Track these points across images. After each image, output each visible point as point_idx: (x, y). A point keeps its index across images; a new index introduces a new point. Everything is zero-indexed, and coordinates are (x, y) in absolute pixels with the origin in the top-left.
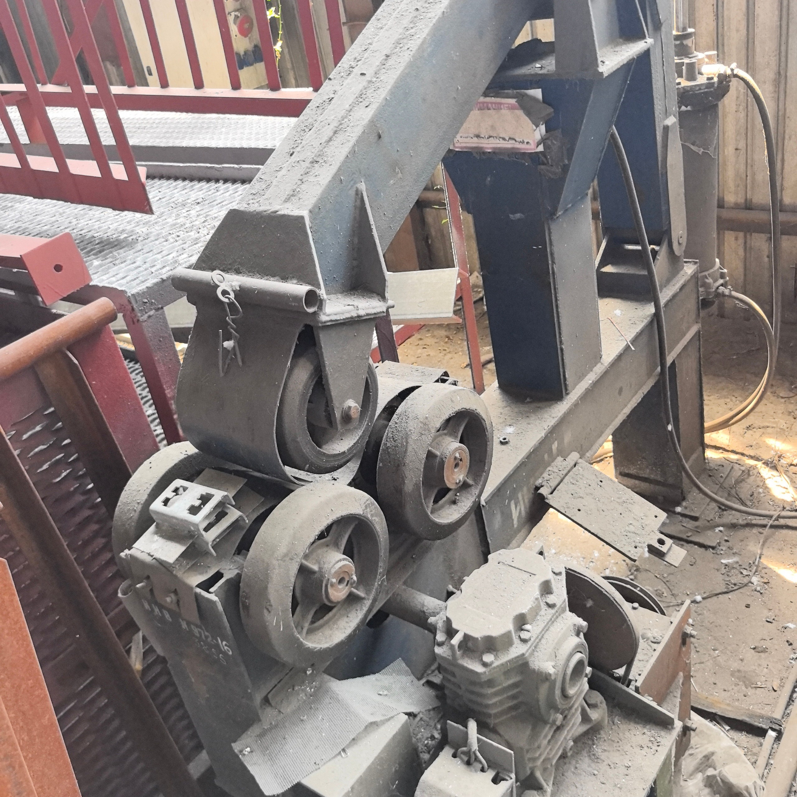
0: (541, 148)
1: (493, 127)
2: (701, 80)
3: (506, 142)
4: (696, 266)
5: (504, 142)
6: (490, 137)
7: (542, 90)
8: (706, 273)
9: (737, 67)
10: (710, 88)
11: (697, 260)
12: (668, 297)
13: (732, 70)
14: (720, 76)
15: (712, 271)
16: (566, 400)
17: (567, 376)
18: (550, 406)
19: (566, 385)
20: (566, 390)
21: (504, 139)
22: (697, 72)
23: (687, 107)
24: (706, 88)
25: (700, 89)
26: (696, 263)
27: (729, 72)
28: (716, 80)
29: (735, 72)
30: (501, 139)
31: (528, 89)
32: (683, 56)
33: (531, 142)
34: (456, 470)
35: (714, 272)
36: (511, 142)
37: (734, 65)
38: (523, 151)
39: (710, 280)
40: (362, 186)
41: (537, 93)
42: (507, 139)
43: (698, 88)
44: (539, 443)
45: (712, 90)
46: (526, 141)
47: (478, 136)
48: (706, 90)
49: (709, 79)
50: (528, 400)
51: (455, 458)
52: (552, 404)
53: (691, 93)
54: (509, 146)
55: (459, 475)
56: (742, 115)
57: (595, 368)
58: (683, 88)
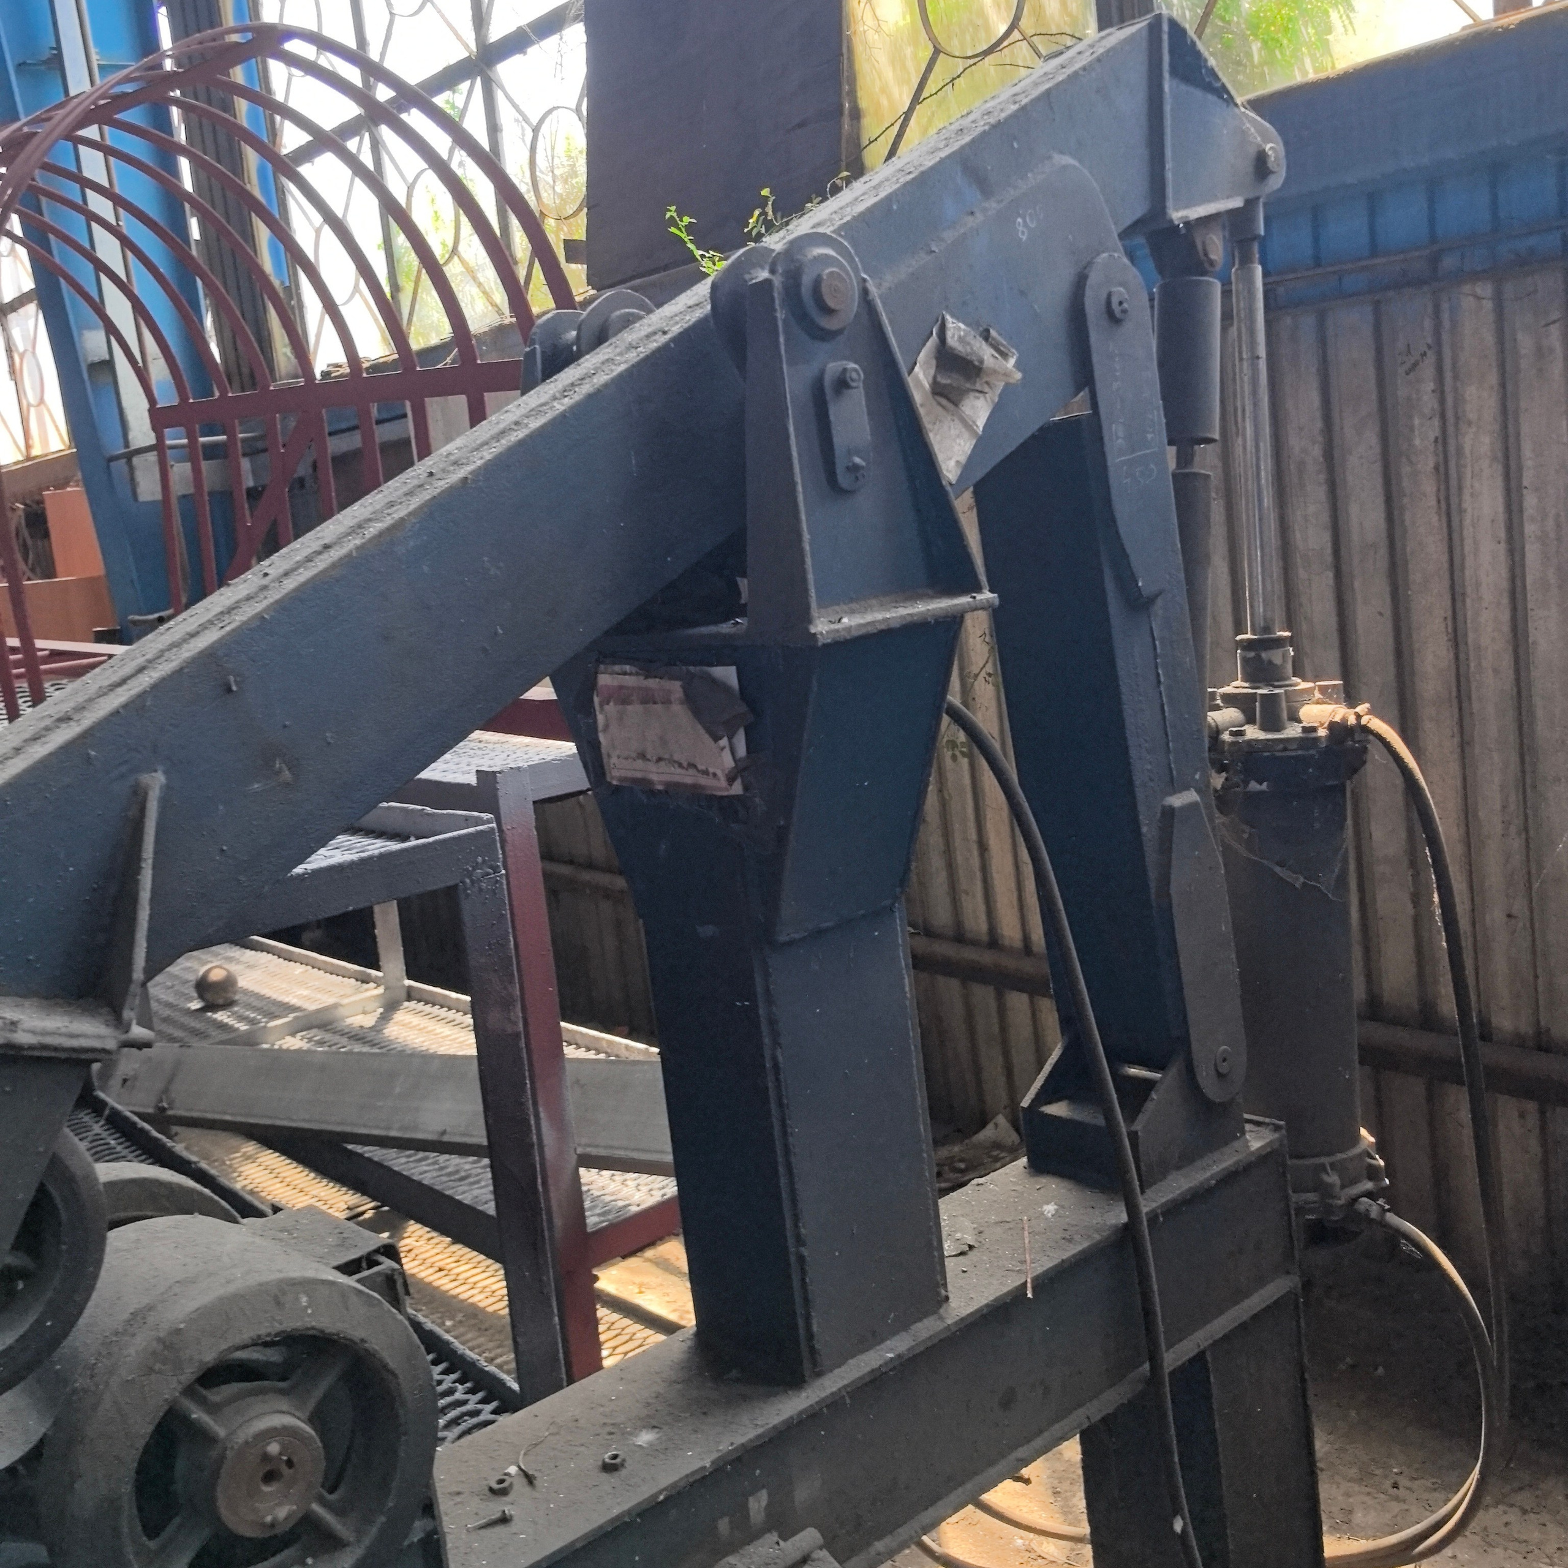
0: (737, 789)
1: (663, 741)
2: (1293, 731)
3: (683, 771)
4: (1277, 1135)
5: (679, 770)
6: (660, 759)
7: (738, 669)
8: (1326, 1160)
9: (1370, 712)
10: (1308, 749)
11: (1282, 1123)
12: (1178, 1192)
13: (1359, 717)
14: (1332, 726)
15: (1340, 1156)
16: (809, 1391)
17: (815, 1328)
18: (769, 1395)
19: (813, 1351)
20: (815, 1364)
21: (680, 765)
22: (1285, 715)
23: (1261, 784)
24: (1301, 748)
25: (1285, 749)
26: (1277, 1128)
27: (1352, 720)
28: (1322, 732)
29: (1364, 721)
30: (676, 765)
31: (711, 665)
32: (1260, 682)
33: (719, 773)
34: (266, 1489)
35: (1351, 1159)
36: (691, 771)
37: (1362, 708)
38: (709, 792)
39: (1333, 1179)
40: (156, 782)
41: (728, 674)
42: (685, 764)
43: (1281, 746)
44: (692, 1485)
45: (1312, 752)
46: (711, 770)
47: (642, 756)
48: (1300, 752)
49: (1305, 730)
50: (734, 1373)
51: (266, 1458)
52: (776, 1395)
53: (1266, 754)
54: (688, 780)
55: (280, 1504)
56: (1517, 844)
57: (919, 1325)
58: (1250, 742)
